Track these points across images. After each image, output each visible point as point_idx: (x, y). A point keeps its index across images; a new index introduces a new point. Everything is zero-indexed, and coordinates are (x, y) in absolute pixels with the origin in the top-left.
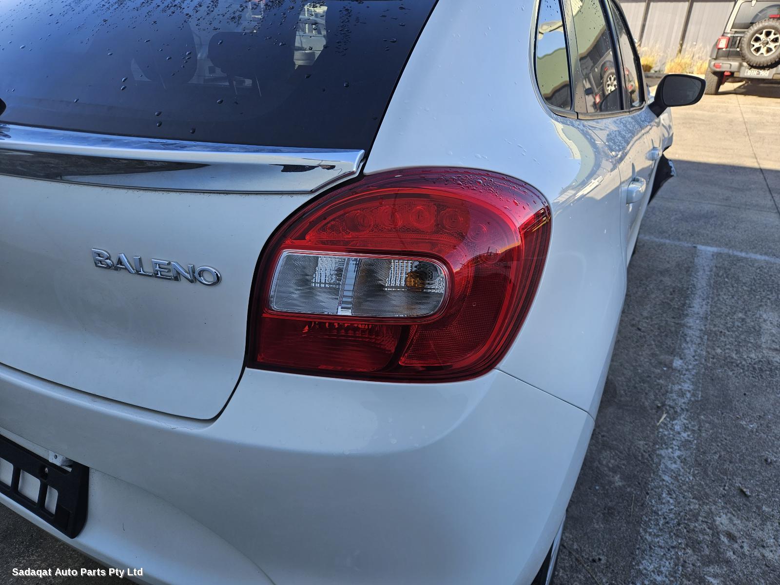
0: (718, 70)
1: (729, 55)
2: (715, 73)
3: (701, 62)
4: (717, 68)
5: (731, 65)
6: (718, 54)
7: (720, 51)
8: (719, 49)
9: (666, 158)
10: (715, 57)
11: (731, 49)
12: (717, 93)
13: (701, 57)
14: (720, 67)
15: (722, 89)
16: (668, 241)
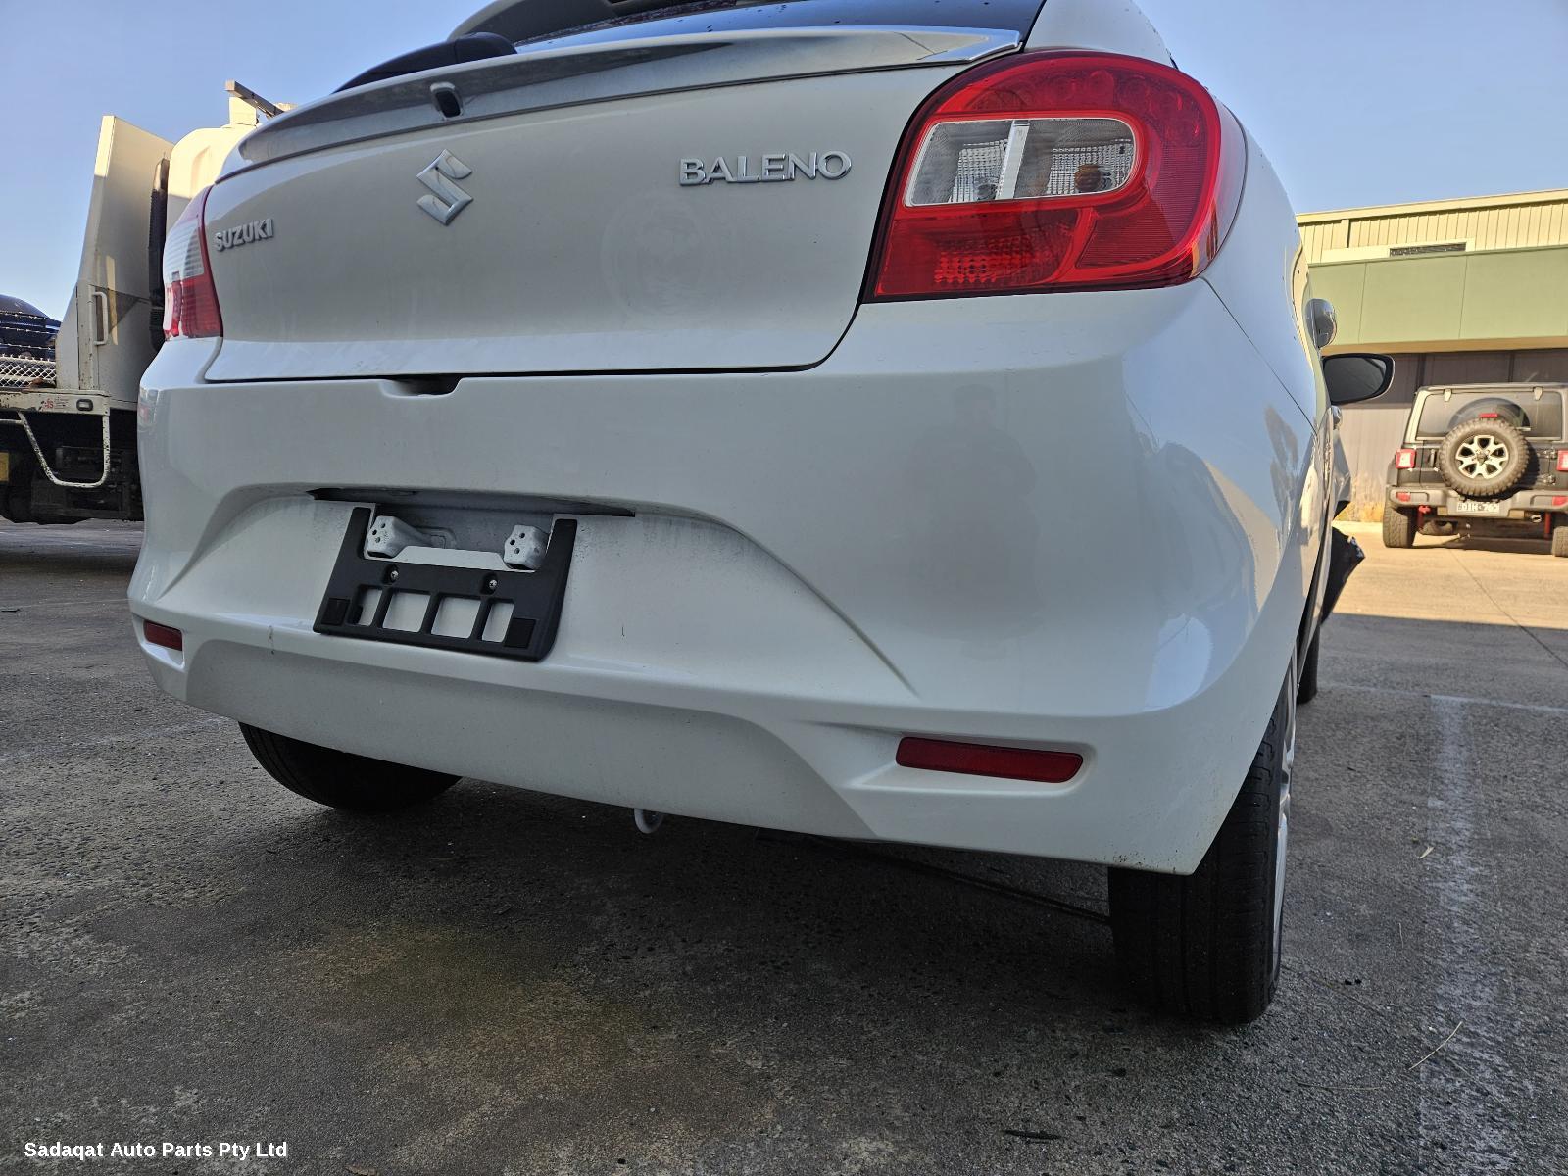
0: (1405, 503)
1: (1420, 479)
2: (1401, 509)
3: (1372, 503)
4: (1402, 500)
5: (1428, 495)
6: (1400, 478)
7: (1403, 472)
8: (1400, 469)
9: (1342, 535)
10: (1395, 484)
11: (1423, 470)
12: (1409, 545)
13: (1371, 495)
14: (1409, 499)
15: (1420, 539)
16: (1373, 690)
